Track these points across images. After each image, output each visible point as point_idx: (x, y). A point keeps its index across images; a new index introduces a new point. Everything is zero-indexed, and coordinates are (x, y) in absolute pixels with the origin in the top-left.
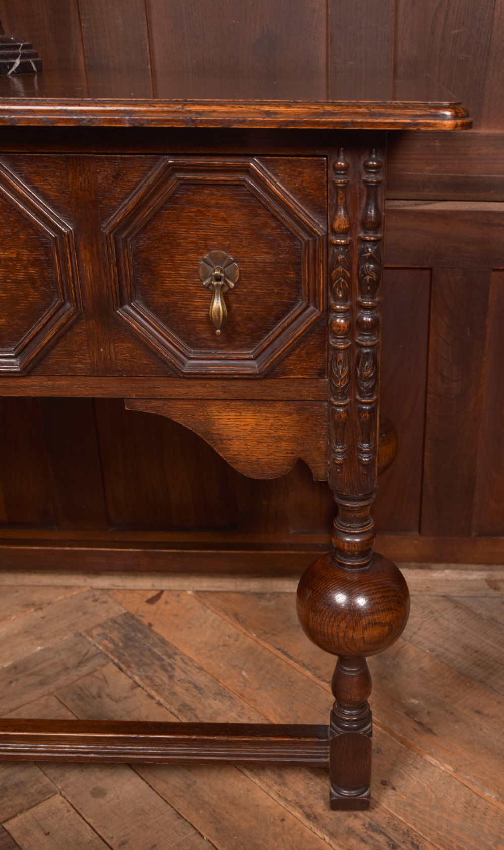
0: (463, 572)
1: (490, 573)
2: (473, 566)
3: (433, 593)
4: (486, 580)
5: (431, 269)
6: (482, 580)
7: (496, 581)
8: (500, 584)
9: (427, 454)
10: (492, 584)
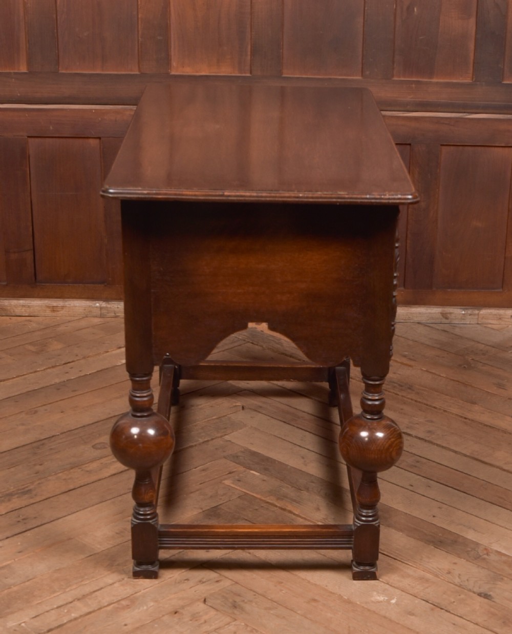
0: (428, 308)
1: (443, 309)
2: (434, 306)
3: (412, 321)
4: (441, 313)
5: (410, 144)
6: (438, 313)
7: (446, 313)
8: (449, 315)
9: (408, 241)
10: (445, 315)
